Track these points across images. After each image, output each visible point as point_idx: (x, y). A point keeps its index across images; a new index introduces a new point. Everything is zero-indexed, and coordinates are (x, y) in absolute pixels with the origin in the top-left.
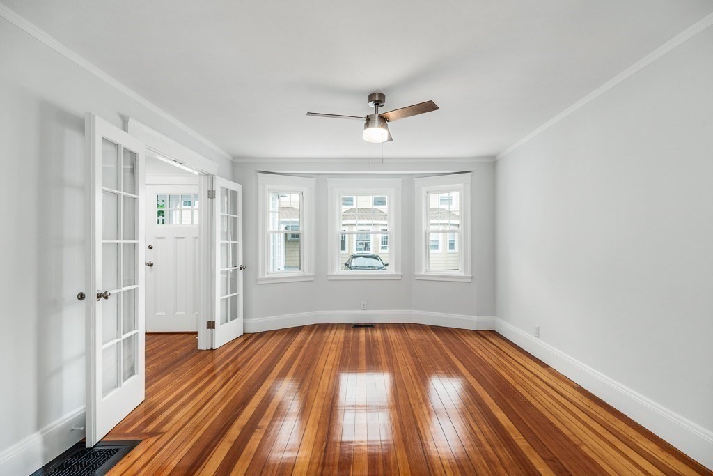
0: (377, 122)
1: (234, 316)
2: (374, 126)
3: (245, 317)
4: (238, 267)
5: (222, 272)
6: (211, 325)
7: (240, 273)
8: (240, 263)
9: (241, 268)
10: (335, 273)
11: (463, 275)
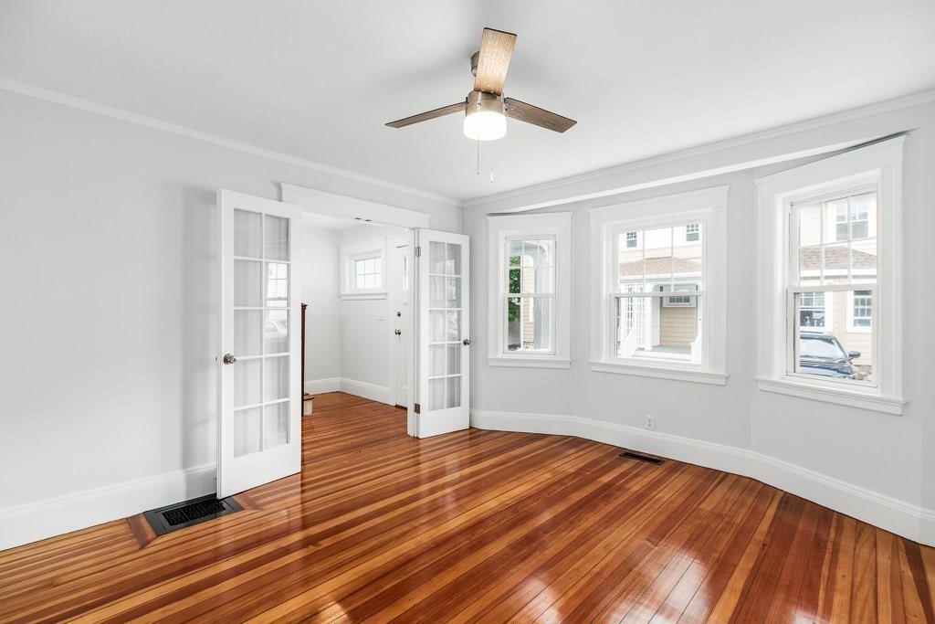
1: (454, 403)
3: (471, 405)
4: (462, 342)
6: (417, 409)
7: (465, 350)
8: (465, 335)
9: (465, 343)
10: (603, 361)
11: (879, 395)
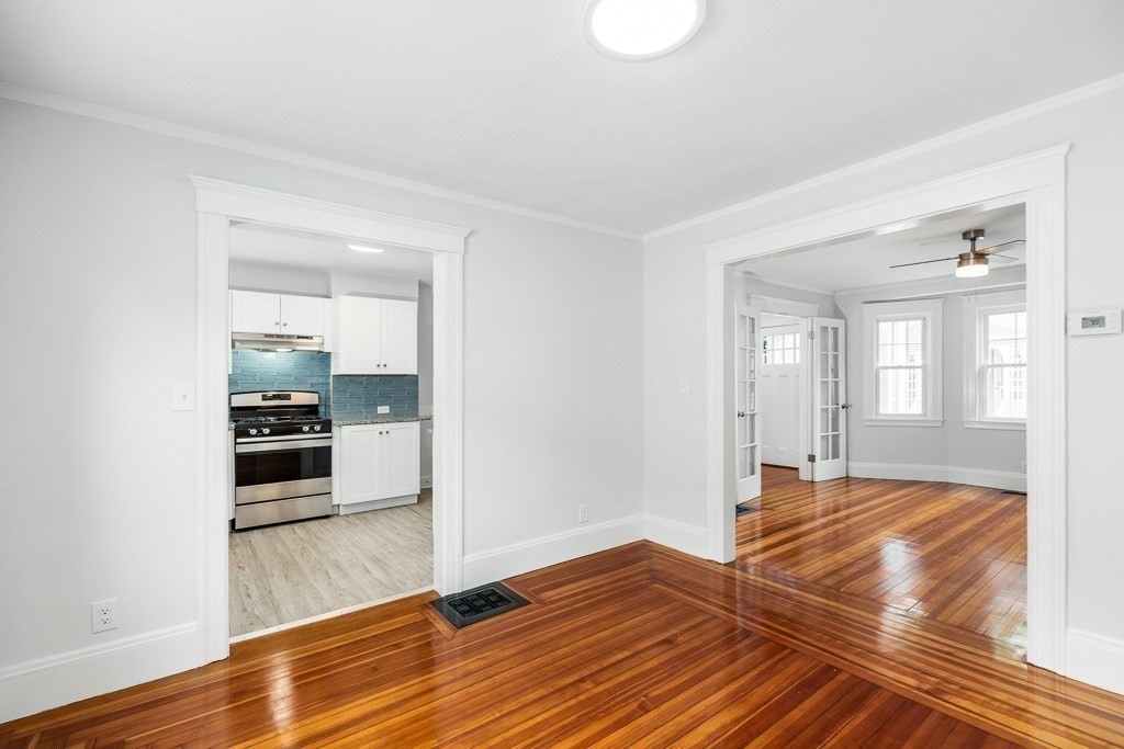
0: (972, 261)
1: (836, 455)
2: (968, 264)
3: (847, 459)
4: (840, 406)
5: (822, 410)
6: (812, 458)
7: (842, 412)
9: (843, 407)
